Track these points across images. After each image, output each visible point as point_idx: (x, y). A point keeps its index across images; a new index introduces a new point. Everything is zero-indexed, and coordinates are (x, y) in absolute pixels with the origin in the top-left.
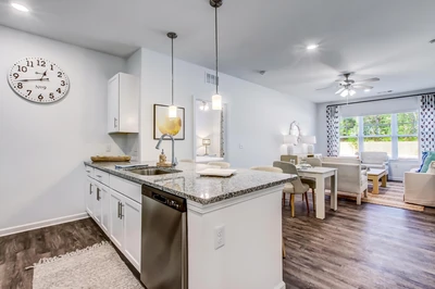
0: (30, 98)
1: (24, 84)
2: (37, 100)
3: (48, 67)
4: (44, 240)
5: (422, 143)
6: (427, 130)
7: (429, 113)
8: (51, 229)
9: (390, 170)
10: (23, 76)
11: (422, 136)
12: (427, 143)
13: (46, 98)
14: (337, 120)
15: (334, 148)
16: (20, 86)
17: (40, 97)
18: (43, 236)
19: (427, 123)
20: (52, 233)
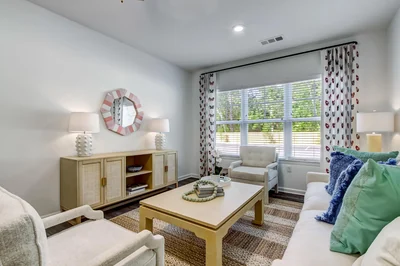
5: (326, 131)
6: (333, 108)
7: (337, 80)
9: (280, 176)
11: (326, 120)
12: (334, 131)
14: (212, 95)
15: (208, 140)
19: (333, 98)
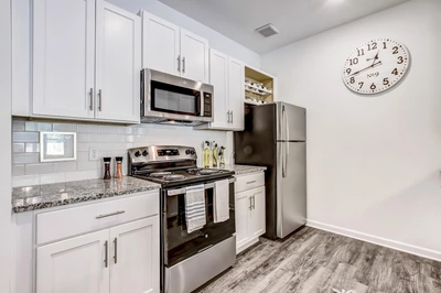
0: (361, 91)
1: (356, 77)
2: (369, 91)
3: (380, 45)
4: (371, 264)
8: (389, 251)
10: (354, 68)
13: (380, 86)
16: (352, 80)
17: (373, 87)
18: (374, 258)
20: (385, 260)
